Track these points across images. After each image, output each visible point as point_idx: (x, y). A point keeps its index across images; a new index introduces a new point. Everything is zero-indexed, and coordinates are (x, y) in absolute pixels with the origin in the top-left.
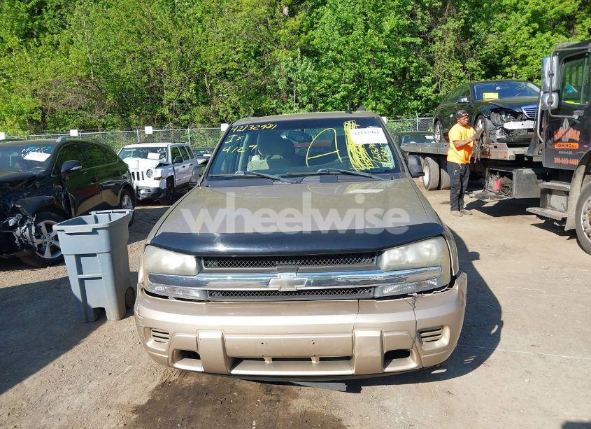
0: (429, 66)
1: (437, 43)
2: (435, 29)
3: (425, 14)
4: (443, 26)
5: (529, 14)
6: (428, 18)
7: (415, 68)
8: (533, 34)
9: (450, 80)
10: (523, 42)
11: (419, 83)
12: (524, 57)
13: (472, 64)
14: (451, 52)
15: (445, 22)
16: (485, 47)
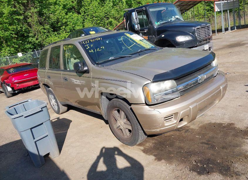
0: (30, 29)
1: (30, 18)
2: (27, 12)
3: (20, 6)
4: (30, 11)
5: (62, 6)
6: (22, 8)
7: (24, 29)
8: (66, 14)
9: (41, 34)
10: (64, 17)
11: (28, 37)
12: (66, 23)
13: (47, 27)
14: (37, 22)
15: (30, 9)
16: (50, 19)
